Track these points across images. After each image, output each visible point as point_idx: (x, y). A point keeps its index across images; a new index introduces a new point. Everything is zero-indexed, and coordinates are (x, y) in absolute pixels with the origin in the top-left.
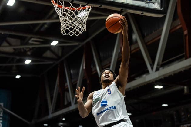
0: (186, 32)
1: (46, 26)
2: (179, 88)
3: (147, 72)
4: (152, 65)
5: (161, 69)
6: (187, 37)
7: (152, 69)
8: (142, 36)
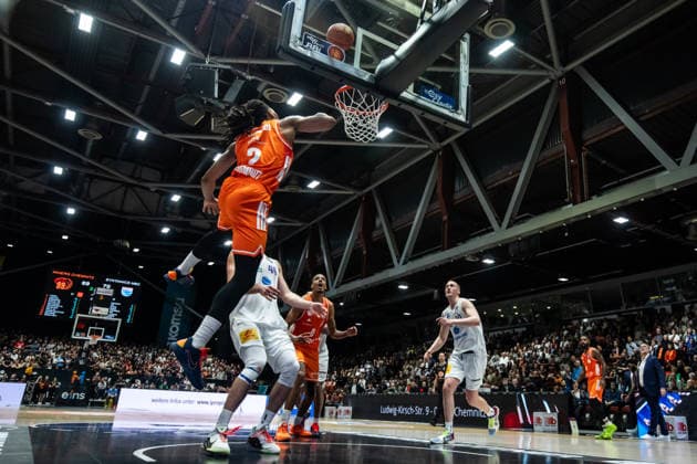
0: (445, 218)
2: (429, 291)
3: (393, 266)
4: (399, 258)
5: (410, 263)
6: (446, 226)
7: (398, 262)
8: (389, 220)
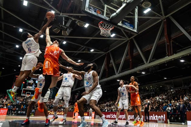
0: (131, 60)
1: (77, 54)
3: (115, 74)
5: (120, 73)
6: (131, 62)
7: (117, 73)
